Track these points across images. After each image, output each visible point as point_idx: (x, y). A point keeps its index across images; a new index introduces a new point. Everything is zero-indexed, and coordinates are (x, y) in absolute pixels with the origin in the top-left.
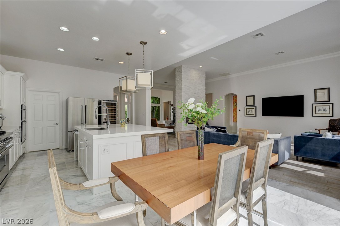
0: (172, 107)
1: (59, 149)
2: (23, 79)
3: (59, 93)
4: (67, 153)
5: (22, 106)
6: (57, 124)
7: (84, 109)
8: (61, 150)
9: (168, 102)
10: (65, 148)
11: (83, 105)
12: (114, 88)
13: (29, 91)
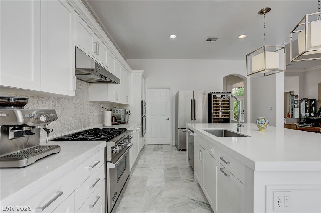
0: (295, 99)
1: (170, 144)
2: (143, 78)
3: (169, 88)
4: (177, 151)
5: (142, 102)
6: (168, 119)
7: (193, 103)
8: (171, 147)
9: (290, 92)
10: (175, 144)
11: (192, 99)
12: (223, 78)
13: (148, 88)
